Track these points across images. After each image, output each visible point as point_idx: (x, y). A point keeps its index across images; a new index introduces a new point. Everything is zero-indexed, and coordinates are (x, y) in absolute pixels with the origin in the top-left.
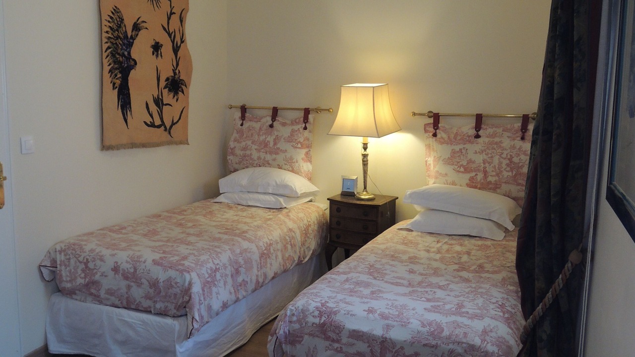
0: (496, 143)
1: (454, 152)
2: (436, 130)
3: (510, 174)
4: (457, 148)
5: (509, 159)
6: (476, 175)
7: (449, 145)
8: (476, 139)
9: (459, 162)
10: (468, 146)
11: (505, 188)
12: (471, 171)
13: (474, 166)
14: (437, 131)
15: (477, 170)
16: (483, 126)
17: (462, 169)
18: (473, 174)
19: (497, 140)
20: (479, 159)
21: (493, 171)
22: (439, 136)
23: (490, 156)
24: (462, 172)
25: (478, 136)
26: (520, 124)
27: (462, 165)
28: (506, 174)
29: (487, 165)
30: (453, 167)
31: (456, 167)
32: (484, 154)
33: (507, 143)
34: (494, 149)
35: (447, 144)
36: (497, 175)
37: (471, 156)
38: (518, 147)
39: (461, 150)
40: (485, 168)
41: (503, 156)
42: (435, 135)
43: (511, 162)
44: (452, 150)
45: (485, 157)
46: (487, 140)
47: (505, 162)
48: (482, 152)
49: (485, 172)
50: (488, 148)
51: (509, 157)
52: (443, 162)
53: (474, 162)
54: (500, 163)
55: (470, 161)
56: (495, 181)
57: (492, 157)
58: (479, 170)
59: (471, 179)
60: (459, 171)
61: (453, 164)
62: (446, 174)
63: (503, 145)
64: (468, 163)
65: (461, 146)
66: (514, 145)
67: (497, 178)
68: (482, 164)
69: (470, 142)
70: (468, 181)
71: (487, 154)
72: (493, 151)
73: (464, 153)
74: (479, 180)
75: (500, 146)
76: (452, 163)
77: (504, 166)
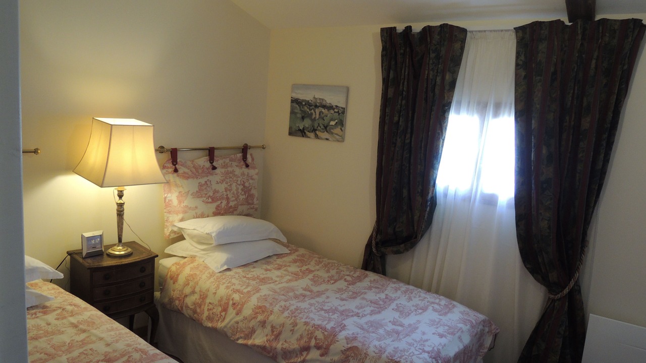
0: (231, 173)
1: (200, 185)
2: (175, 165)
3: (244, 197)
4: (203, 181)
5: (243, 185)
6: (221, 202)
7: (195, 179)
8: (214, 171)
9: (206, 194)
10: (210, 178)
11: (240, 208)
12: (218, 200)
13: (218, 195)
14: (177, 166)
15: (221, 198)
16: (215, 158)
17: (210, 200)
18: (219, 202)
19: (230, 169)
20: (221, 188)
21: (233, 197)
22: (180, 171)
23: (229, 184)
24: (211, 203)
25: (214, 168)
26: (241, 154)
27: (209, 196)
28: (242, 197)
29: (228, 192)
30: (202, 199)
31: (205, 199)
32: (224, 183)
33: (238, 171)
34: (231, 178)
35: (193, 178)
36: (236, 200)
37: (215, 186)
38: (246, 174)
39: (206, 182)
40: (227, 195)
41: (238, 183)
42: (176, 171)
43: (244, 186)
44: (199, 183)
45: (226, 186)
46: (223, 170)
47: (241, 187)
48: (222, 182)
49: (228, 199)
50: (226, 178)
51: (242, 183)
52: (192, 197)
53: (218, 192)
54: (237, 189)
55: (216, 192)
56: (235, 205)
57: (231, 185)
58: (223, 198)
59: (218, 207)
60: (207, 203)
61: (202, 197)
62: (196, 207)
63: (236, 173)
64: (214, 194)
65: (205, 179)
66: (243, 172)
67: (236, 202)
68: (225, 193)
69: (209, 173)
70: (214, 210)
71: (227, 183)
72: (230, 179)
73: (209, 185)
74: (223, 207)
75: (234, 174)
76: (201, 195)
77: (240, 191)
